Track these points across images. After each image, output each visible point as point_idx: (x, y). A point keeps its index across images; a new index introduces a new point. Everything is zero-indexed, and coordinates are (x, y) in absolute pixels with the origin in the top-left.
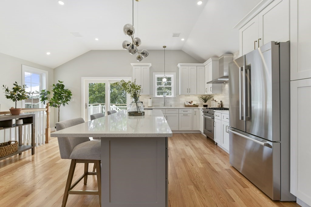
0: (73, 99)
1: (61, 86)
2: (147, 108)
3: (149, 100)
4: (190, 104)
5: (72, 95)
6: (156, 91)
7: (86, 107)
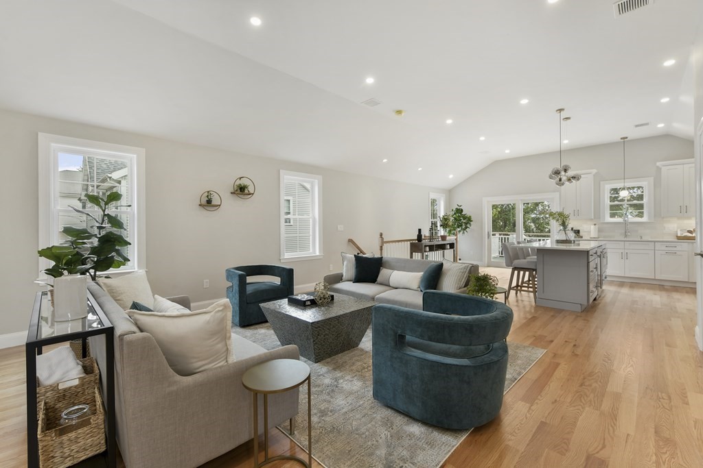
0: (473, 225)
1: (459, 211)
2: (589, 239)
3: (593, 227)
4: (690, 235)
5: (472, 221)
6: (608, 212)
7: (488, 237)
